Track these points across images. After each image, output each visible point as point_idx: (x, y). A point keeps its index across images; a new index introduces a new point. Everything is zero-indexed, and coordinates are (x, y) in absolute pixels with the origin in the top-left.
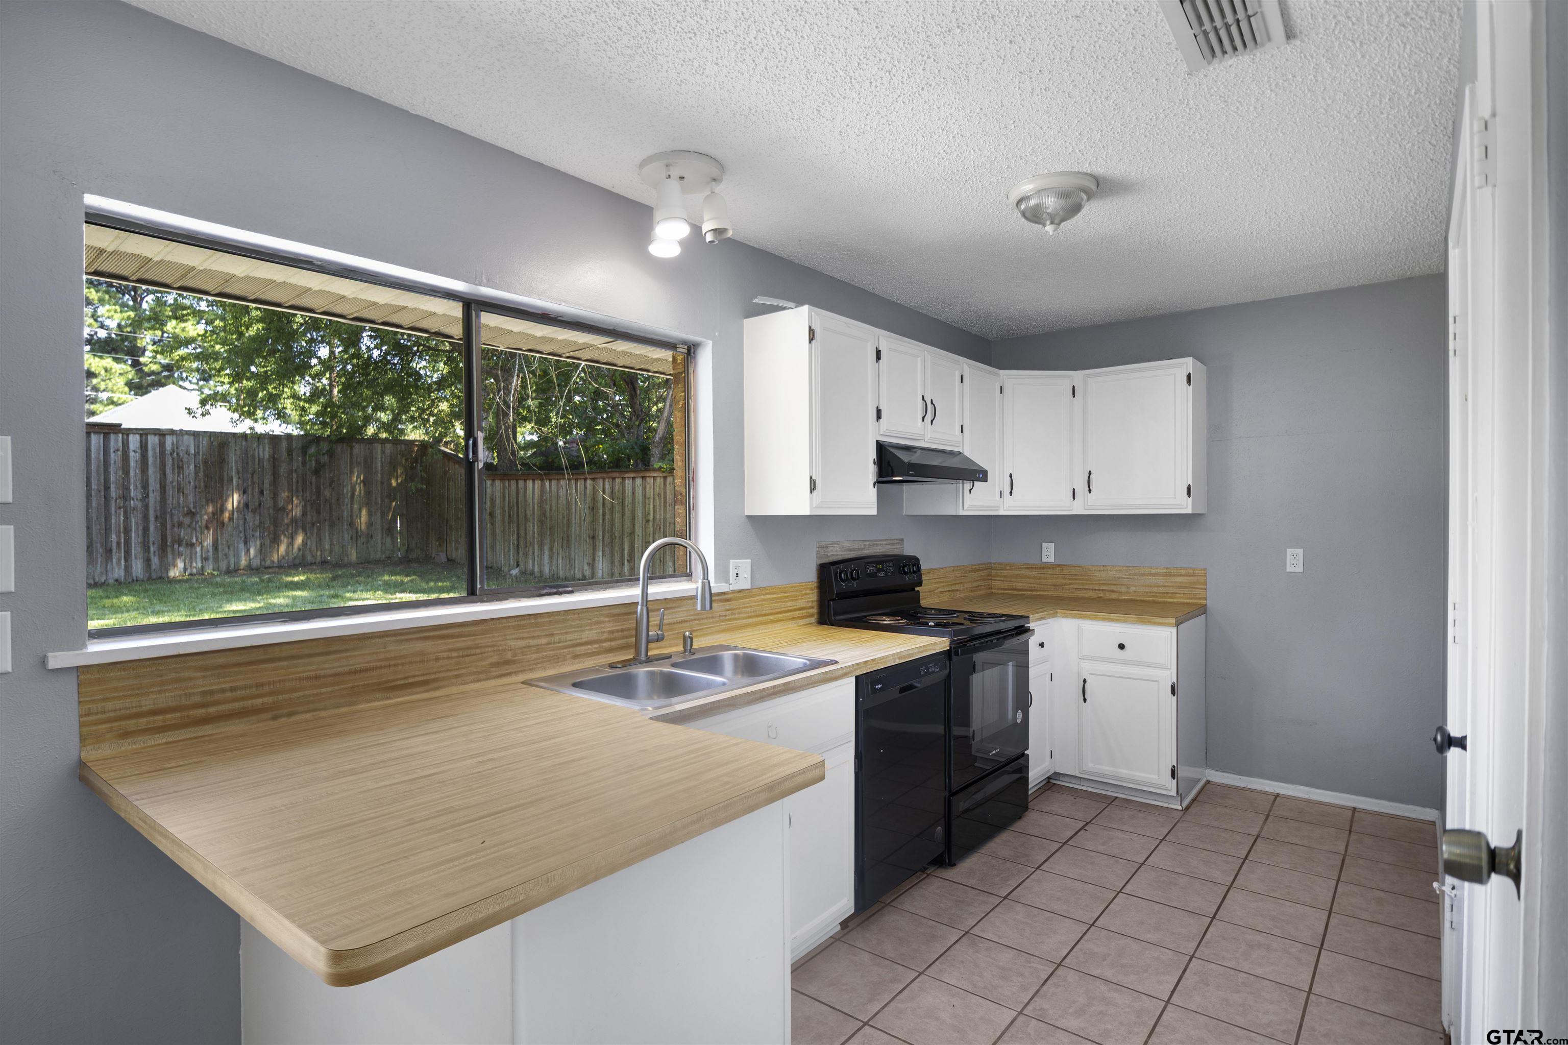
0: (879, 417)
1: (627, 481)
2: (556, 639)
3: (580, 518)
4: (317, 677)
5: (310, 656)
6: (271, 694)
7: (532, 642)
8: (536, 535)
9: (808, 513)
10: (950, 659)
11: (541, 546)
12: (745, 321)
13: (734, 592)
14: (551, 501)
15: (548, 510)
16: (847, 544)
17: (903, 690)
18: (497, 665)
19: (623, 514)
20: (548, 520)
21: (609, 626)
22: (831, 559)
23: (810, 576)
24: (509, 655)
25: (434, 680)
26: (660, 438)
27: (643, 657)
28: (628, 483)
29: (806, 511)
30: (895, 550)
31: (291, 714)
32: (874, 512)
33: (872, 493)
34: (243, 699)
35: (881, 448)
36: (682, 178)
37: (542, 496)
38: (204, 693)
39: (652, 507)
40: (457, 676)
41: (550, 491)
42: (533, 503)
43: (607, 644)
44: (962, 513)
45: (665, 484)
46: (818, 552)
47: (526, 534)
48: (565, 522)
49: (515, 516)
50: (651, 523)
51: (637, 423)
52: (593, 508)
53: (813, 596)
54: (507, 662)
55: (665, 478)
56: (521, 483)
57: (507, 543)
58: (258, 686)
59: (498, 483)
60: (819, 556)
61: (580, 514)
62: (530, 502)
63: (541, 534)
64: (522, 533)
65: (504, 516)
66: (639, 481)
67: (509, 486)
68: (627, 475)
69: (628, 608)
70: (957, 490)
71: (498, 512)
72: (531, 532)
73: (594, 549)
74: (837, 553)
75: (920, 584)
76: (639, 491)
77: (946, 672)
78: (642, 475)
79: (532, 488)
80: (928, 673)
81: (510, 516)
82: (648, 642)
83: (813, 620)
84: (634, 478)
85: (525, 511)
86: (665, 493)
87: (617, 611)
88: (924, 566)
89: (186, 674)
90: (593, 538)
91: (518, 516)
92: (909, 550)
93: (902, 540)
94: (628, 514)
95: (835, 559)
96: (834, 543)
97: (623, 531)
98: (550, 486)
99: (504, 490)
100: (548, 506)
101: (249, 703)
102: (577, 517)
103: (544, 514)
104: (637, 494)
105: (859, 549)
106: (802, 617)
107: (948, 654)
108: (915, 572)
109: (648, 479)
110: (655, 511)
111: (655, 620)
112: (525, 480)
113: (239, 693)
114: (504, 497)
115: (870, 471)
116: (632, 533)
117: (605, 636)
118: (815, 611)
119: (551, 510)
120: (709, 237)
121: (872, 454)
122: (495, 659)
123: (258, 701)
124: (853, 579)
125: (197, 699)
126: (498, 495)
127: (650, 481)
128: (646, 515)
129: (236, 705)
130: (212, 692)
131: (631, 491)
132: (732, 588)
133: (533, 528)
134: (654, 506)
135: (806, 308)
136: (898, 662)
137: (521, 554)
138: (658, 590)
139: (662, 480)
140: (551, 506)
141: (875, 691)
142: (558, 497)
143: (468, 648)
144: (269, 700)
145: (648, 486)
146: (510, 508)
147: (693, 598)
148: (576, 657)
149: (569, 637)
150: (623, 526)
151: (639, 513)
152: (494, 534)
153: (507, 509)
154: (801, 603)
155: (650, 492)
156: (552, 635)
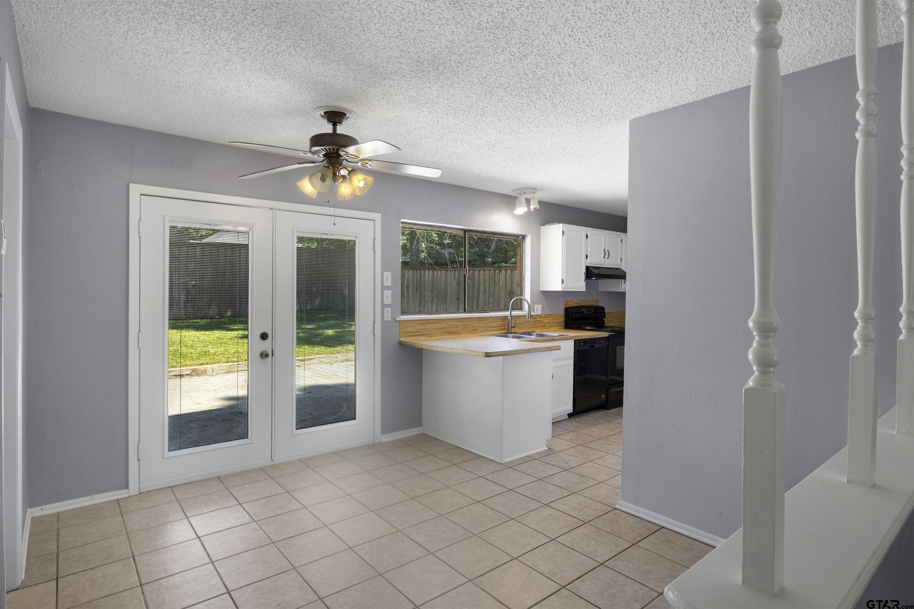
0: (587, 257)
1: (476, 272)
2: (486, 325)
3: (452, 290)
4: (437, 328)
5: (436, 323)
6: (429, 331)
7: (481, 325)
8: (430, 297)
9: (561, 290)
10: (609, 339)
11: (432, 304)
12: (542, 227)
13: (536, 315)
14: (437, 281)
15: (436, 286)
16: (575, 301)
17: (590, 347)
18: (472, 330)
19: (474, 288)
20: (436, 291)
21: (500, 323)
22: (570, 306)
23: (562, 312)
24: (475, 328)
25: (459, 332)
26: (492, 251)
27: (510, 332)
28: (476, 273)
29: (560, 289)
30: (595, 304)
31: (432, 337)
32: (584, 290)
33: (584, 284)
34: (424, 331)
35: (587, 268)
36: (525, 193)
37: (433, 278)
38: (418, 329)
39: (488, 284)
40: (464, 332)
41: (437, 276)
42: (428, 282)
43: (499, 328)
44: (621, 291)
45: (495, 274)
46: (565, 304)
47: (424, 297)
48: (444, 291)
49: (419, 288)
50: (487, 293)
51: (481, 243)
52: (458, 285)
53: (563, 319)
54: (475, 330)
55: (495, 270)
56: (422, 272)
57: (415, 301)
58: (427, 329)
59: (411, 272)
60: (565, 305)
61: (452, 288)
62: (427, 281)
63: (432, 298)
64: (422, 296)
65: (413, 288)
66: (482, 272)
67: (417, 273)
68: (476, 269)
69: (506, 318)
70: (619, 282)
71: (411, 285)
72: (427, 297)
73: (459, 304)
74: (572, 304)
75: (605, 317)
76: (482, 277)
77: (607, 343)
78: (483, 269)
79: (428, 274)
80: (600, 343)
81: (416, 287)
82: (511, 327)
83: (563, 327)
84: (479, 270)
85: (424, 285)
86: (495, 278)
87: (502, 318)
88: (606, 311)
89: (415, 324)
90: (458, 299)
91: (421, 287)
92: (601, 304)
93: (598, 300)
94: (476, 288)
95: (571, 306)
96: (571, 301)
97: (473, 296)
98: (437, 274)
99: (414, 275)
100: (436, 283)
101: (425, 333)
102: (451, 289)
103: (434, 287)
104: (481, 279)
105: (580, 303)
106: (559, 326)
107: (608, 338)
108: (602, 313)
109: (486, 271)
110: (489, 287)
111: (513, 322)
112: (425, 270)
113: (423, 330)
114: (414, 278)
115: (583, 276)
116: (478, 297)
117: (499, 325)
118: (563, 324)
119: (437, 286)
120: (532, 210)
121: (584, 270)
122: (472, 329)
123: (426, 332)
124: (578, 314)
125: (416, 330)
126: (411, 277)
127: (487, 272)
128: (485, 288)
129: (423, 333)
130: (419, 329)
131: (478, 277)
132: (535, 314)
133: (428, 294)
134: (489, 284)
135: (561, 225)
136: (588, 338)
137: (422, 307)
138: (515, 313)
139: (493, 271)
140: (437, 283)
141: (580, 345)
142: (441, 279)
143: (466, 325)
144: (428, 332)
145: (486, 274)
146: (417, 284)
147: (526, 316)
148: (491, 330)
149: (489, 325)
150: (473, 293)
151: (482, 287)
152: (408, 297)
153: (415, 284)
154: (558, 321)
155: (487, 277)
156: (485, 324)
